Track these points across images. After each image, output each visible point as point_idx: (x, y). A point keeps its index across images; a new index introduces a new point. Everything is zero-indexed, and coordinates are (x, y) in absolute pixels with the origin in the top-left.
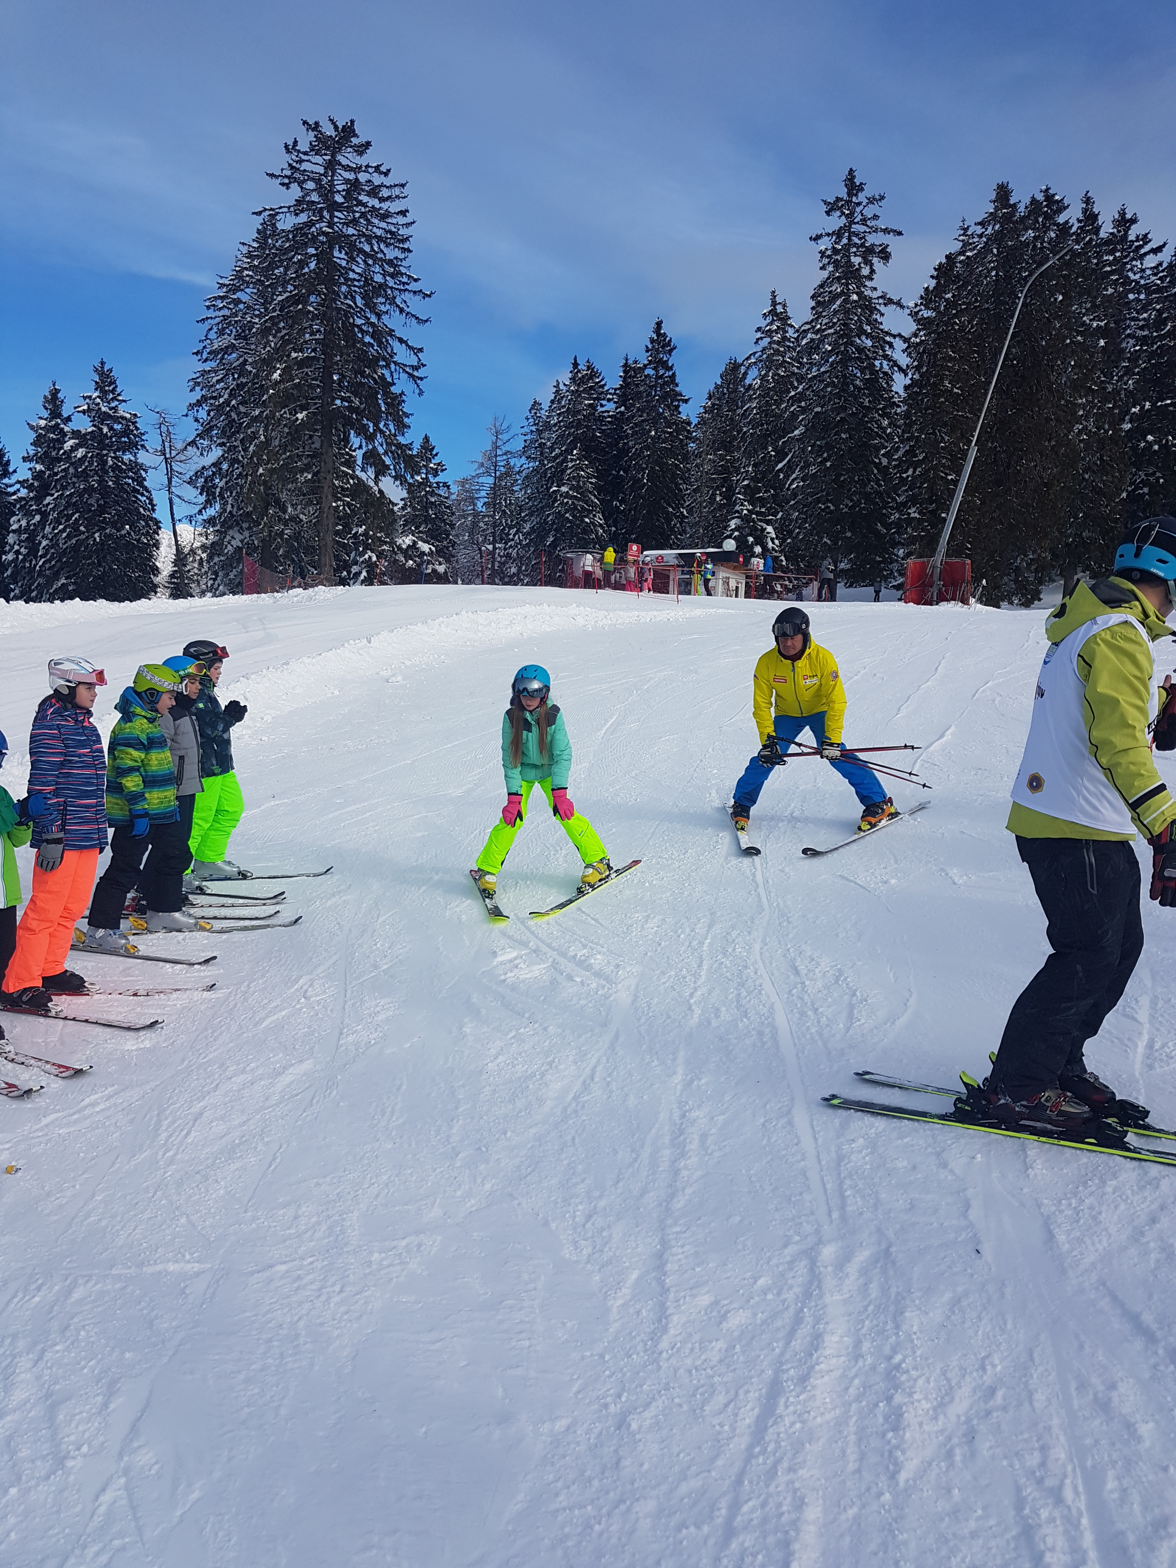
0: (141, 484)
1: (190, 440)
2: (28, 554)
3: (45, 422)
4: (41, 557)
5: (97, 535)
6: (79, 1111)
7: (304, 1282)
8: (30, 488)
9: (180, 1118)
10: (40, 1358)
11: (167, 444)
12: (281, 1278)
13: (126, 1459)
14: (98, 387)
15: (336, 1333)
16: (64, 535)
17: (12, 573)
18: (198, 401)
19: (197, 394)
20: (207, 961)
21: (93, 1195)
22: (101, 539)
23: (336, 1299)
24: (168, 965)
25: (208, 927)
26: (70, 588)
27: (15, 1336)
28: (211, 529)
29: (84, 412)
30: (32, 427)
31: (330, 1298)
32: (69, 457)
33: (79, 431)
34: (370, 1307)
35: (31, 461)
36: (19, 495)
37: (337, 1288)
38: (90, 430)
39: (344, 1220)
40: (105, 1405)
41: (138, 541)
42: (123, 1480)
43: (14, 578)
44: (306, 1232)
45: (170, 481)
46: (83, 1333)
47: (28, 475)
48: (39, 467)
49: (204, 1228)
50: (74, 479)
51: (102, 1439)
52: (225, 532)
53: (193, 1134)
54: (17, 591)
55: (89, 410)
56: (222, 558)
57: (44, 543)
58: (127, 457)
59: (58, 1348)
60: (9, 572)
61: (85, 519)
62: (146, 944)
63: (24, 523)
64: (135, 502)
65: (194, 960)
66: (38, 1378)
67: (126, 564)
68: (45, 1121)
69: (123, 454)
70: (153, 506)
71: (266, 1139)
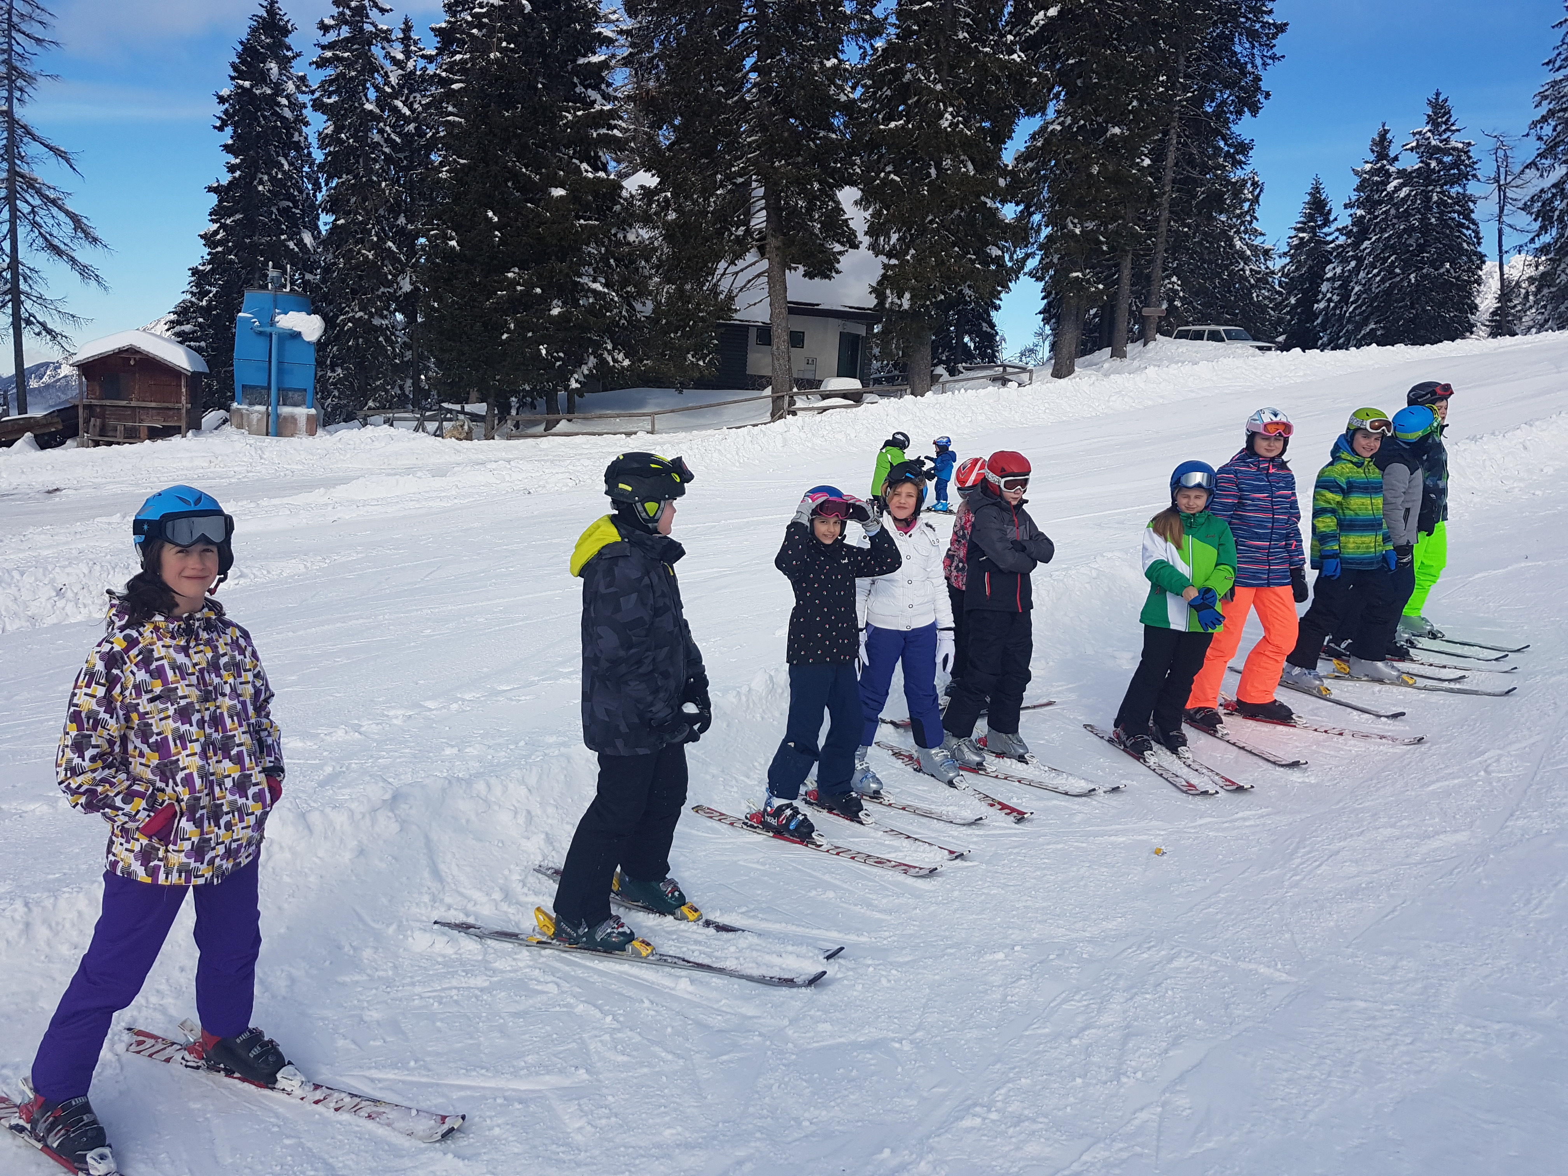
0: (1467, 217)
1: (1529, 161)
2: (1339, 301)
3: (1370, 165)
4: (1352, 303)
5: (1412, 276)
6: (1231, 821)
7: (1377, 1023)
8: (1349, 234)
9: (1317, 850)
10: (1131, 999)
11: (1502, 170)
12: (1358, 1012)
13: (1167, 1095)
14: (1431, 120)
15: (1389, 1076)
16: (1378, 279)
17: (1322, 321)
18: (1543, 117)
19: (1544, 110)
20: (1395, 716)
21: (1219, 892)
22: (1416, 280)
23: (1403, 1048)
24: (1355, 713)
25: (1411, 682)
26: (1379, 333)
27: (1120, 976)
28: (1543, 258)
29: (1412, 149)
30: (1356, 173)
31: (1397, 1045)
32: (1392, 198)
33: (1405, 170)
34: (1433, 1067)
35: (1352, 207)
36: (1337, 243)
37: (1408, 1040)
38: (1416, 167)
39: (1441, 985)
40: (1166, 1051)
41: (1458, 278)
42: (1160, 1109)
43: (1324, 327)
44: (1399, 983)
45: (1501, 210)
46: (1170, 992)
47: (1349, 221)
48: (1360, 212)
49: (1302, 948)
50: (1394, 221)
51: (1155, 1073)
52: (1560, 260)
53: (1323, 867)
54: (1325, 339)
55: (1418, 146)
56: (1553, 289)
57: (1357, 289)
58: (1455, 190)
59: (1148, 996)
60: (1319, 321)
61: (1402, 260)
62: (1341, 689)
63: (1338, 270)
64: (1458, 237)
65: (1382, 712)
66: (1125, 1012)
67: (1441, 304)
68: (1200, 822)
69: (1451, 187)
70: (1479, 239)
71: (1392, 892)
